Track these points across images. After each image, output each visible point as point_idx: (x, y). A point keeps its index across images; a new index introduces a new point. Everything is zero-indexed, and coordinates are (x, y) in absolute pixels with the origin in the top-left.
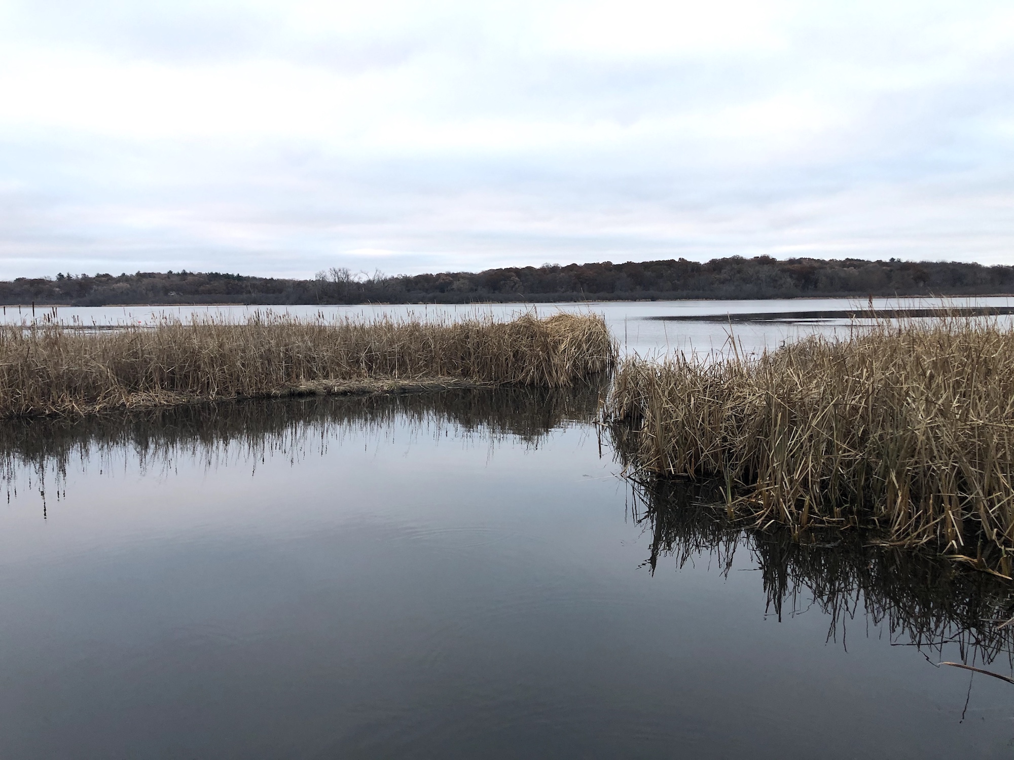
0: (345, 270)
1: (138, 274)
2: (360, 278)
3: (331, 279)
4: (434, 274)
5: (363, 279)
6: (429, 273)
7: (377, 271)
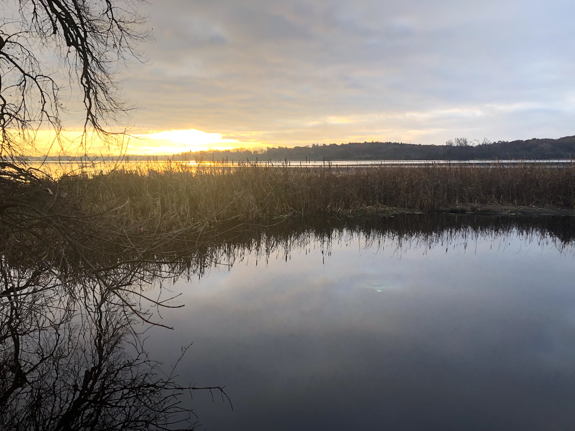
0: (465, 139)
1: (350, 143)
2: (474, 144)
3: (455, 144)
4: (524, 140)
5: (476, 144)
6: (520, 140)
7: (485, 139)
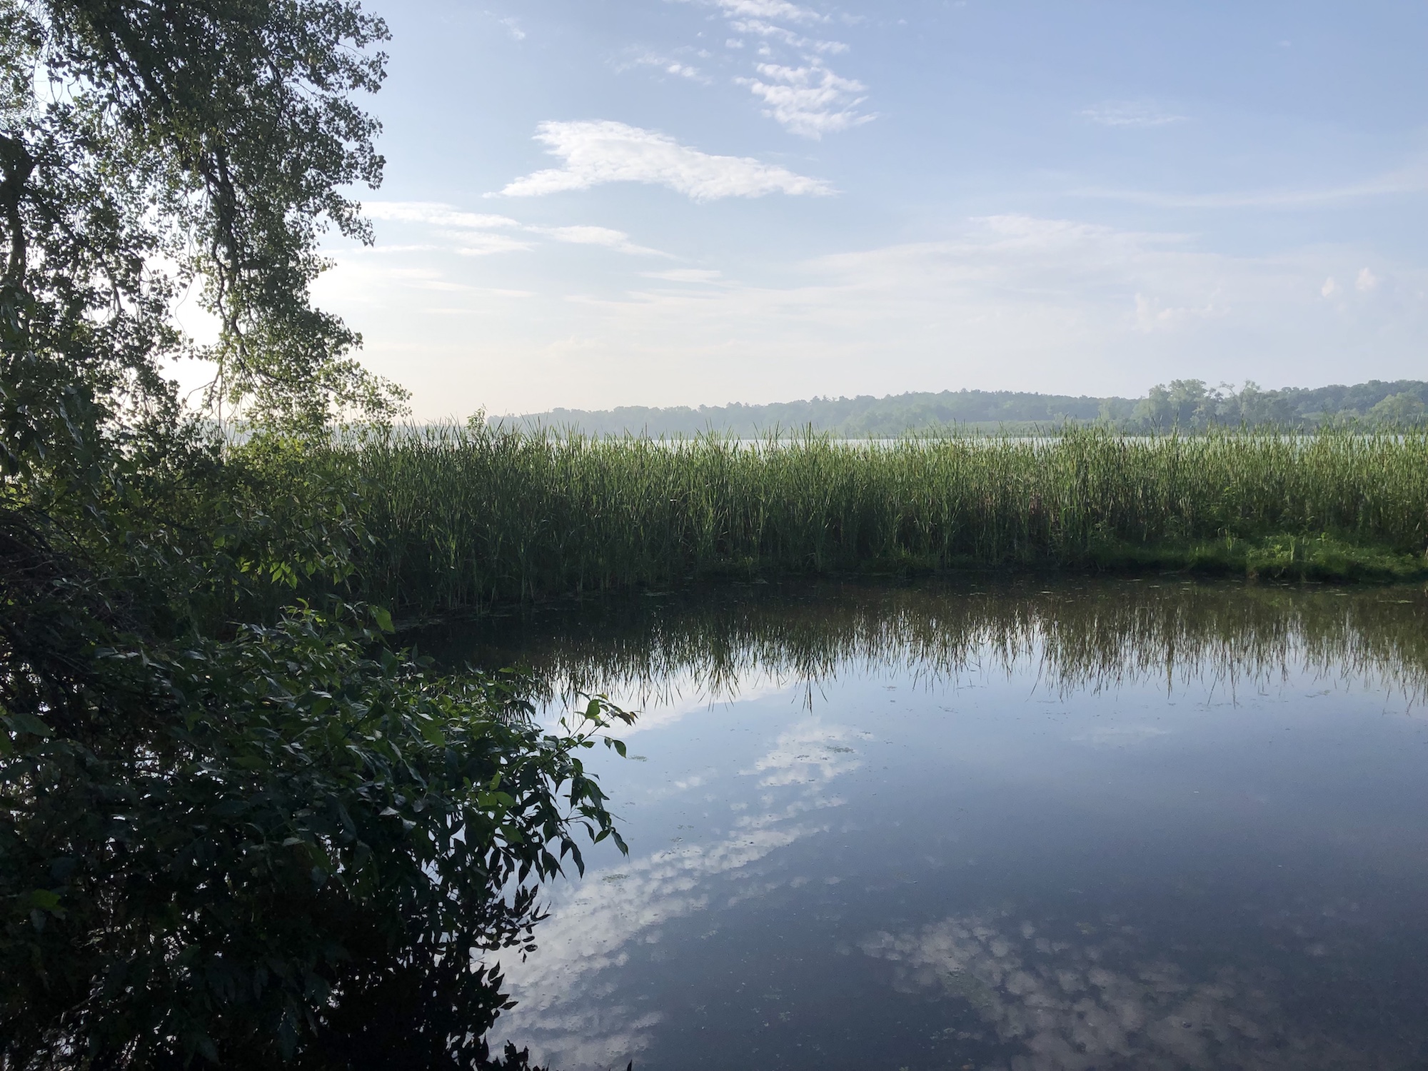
0: (1197, 381)
2: (1220, 393)
3: (1172, 399)
4: (1350, 383)
5: (1226, 394)
6: (1340, 384)
7: (1248, 383)
